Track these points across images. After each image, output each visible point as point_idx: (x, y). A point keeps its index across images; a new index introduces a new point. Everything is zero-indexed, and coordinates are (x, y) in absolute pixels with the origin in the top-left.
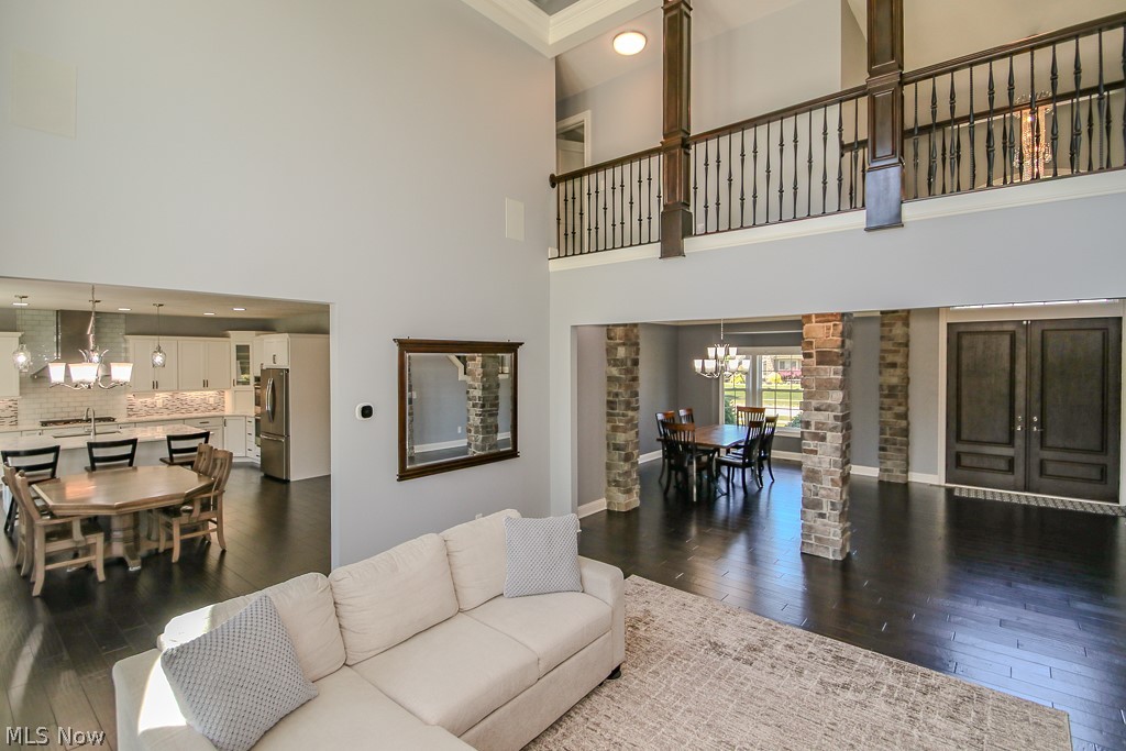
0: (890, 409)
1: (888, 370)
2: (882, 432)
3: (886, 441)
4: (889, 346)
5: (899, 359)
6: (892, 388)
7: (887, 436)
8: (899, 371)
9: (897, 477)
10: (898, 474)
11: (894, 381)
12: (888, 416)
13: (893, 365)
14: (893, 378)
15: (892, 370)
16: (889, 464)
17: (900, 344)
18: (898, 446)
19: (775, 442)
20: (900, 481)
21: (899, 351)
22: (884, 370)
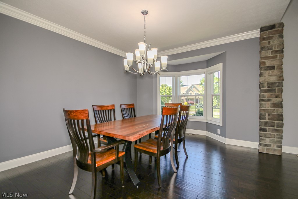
0: (269, 100)
1: (267, 72)
2: (261, 117)
3: (266, 123)
4: (268, 54)
5: (275, 63)
6: (271, 84)
7: (267, 120)
8: (276, 72)
9: (275, 150)
10: (275, 148)
11: (273, 79)
12: (267, 106)
13: (272, 68)
14: (271, 77)
15: (271, 71)
16: (268, 141)
17: (276, 51)
18: (275, 128)
19: (188, 124)
20: (276, 153)
21: (276, 57)
22: (263, 72)
